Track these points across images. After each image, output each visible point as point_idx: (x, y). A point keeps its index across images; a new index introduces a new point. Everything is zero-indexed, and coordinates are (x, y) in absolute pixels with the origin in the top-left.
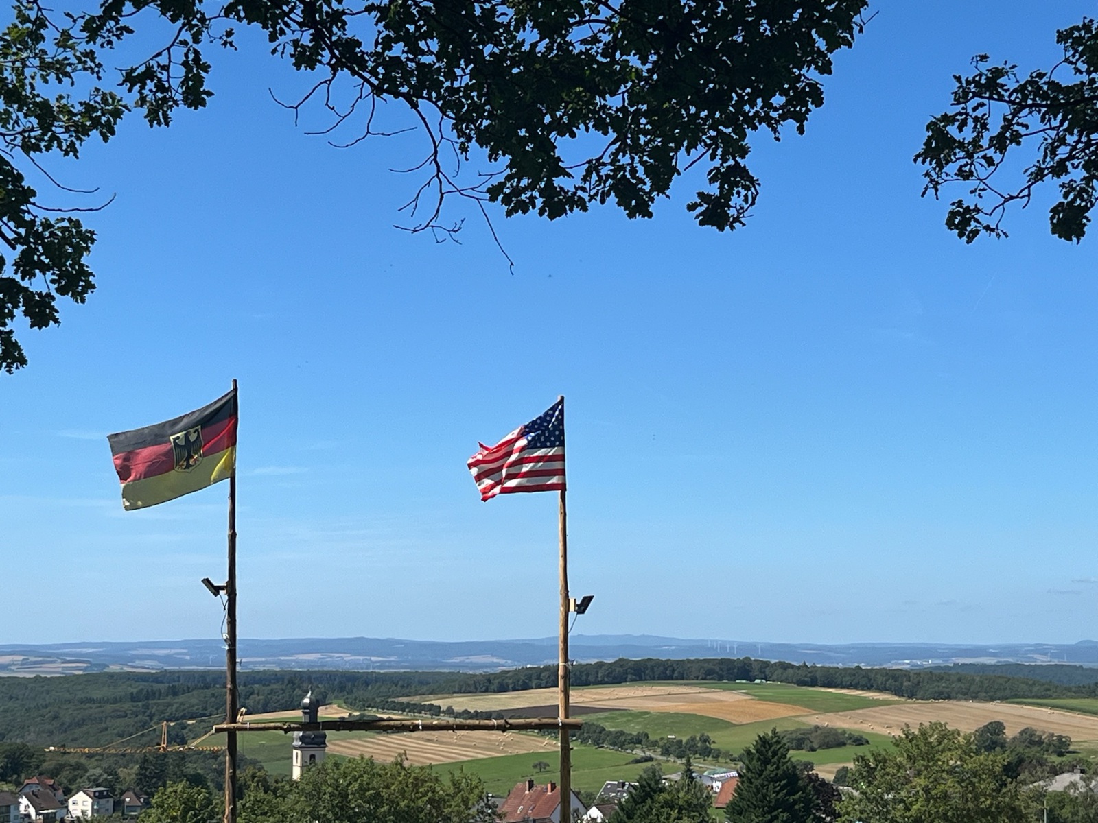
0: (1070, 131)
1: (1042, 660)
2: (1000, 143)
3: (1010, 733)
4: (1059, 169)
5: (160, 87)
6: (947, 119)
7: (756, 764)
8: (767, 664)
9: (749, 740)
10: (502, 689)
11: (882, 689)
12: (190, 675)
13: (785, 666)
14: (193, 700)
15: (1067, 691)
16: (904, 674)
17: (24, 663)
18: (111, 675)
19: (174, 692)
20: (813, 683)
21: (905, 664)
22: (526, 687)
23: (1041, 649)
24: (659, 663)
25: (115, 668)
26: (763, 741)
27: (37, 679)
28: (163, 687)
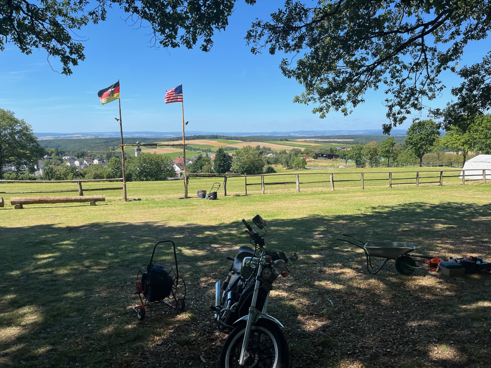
0: (273, 34)
1: (267, 135)
2: (260, 36)
3: (261, 147)
4: (271, 41)
5: (97, 16)
6: (251, 31)
7: (218, 153)
8: (220, 136)
9: (217, 149)
10: (173, 141)
11: (240, 140)
12: (115, 138)
13: (223, 136)
14: (116, 143)
15: (271, 140)
16: (244, 137)
17: (83, 136)
18: (100, 138)
19: (112, 141)
20: (228, 139)
21: (244, 136)
22: (178, 140)
23: (266, 133)
24: (201, 136)
25: (100, 137)
26: (220, 149)
27: (85, 139)
28: (110, 140)
